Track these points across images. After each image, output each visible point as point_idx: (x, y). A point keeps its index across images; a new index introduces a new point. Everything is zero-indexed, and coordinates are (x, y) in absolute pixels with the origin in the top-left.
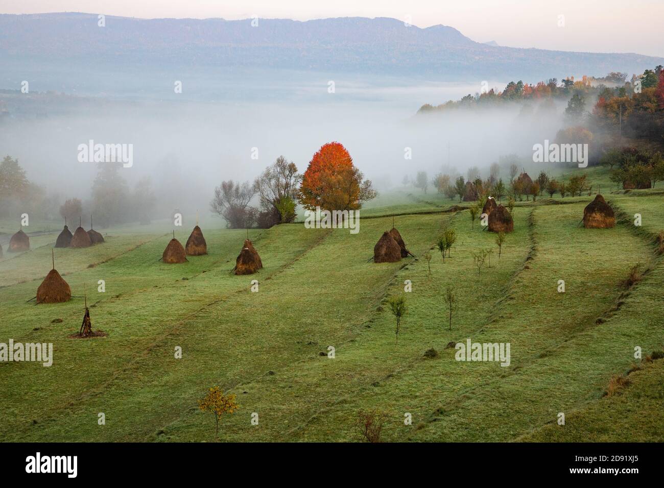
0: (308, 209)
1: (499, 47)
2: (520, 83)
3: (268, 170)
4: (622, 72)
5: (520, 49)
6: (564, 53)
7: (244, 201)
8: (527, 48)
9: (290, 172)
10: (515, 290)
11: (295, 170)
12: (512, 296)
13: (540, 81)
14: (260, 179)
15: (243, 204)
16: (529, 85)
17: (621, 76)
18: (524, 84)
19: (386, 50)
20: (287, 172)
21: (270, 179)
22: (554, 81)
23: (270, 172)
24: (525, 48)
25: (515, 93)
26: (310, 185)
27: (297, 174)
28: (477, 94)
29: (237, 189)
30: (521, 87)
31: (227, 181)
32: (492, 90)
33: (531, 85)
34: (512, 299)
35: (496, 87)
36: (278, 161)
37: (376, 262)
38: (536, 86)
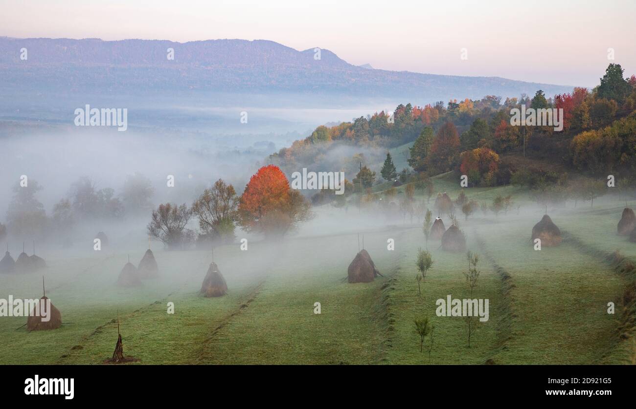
0: (246, 231)
1: (374, 69)
2: (409, 105)
3: (206, 192)
4: (497, 96)
5: (393, 73)
6: (434, 76)
7: (181, 223)
8: (400, 71)
9: (228, 194)
10: (515, 308)
11: (234, 194)
12: (514, 314)
13: (427, 103)
14: (199, 202)
15: (180, 227)
16: (417, 108)
17: (496, 99)
18: (413, 106)
19: (265, 72)
20: (226, 195)
21: (209, 201)
22: (440, 103)
23: (209, 195)
24: (398, 71)
25: (405, 115)
26: (248, 207)
27: (234, 197)
28: (369, 116)
29: (175, 211)
30: (410, 109)
31: (165, 204)
32: (383, 112)
33: (419, 107)
34: (515, 316)
35: (386, 109)
36: (217, 183)
37: (350, 283)
38: (424, 108)
